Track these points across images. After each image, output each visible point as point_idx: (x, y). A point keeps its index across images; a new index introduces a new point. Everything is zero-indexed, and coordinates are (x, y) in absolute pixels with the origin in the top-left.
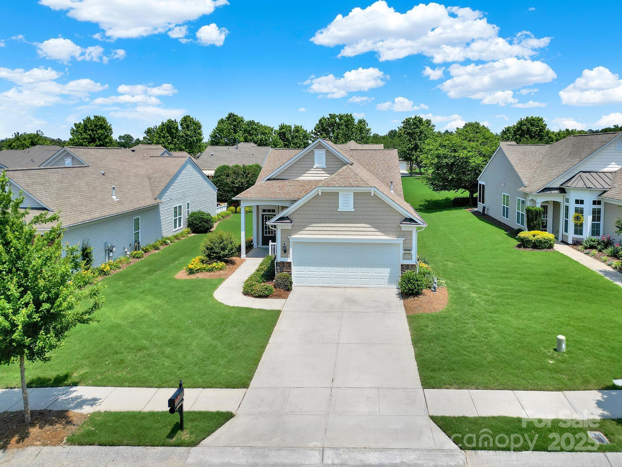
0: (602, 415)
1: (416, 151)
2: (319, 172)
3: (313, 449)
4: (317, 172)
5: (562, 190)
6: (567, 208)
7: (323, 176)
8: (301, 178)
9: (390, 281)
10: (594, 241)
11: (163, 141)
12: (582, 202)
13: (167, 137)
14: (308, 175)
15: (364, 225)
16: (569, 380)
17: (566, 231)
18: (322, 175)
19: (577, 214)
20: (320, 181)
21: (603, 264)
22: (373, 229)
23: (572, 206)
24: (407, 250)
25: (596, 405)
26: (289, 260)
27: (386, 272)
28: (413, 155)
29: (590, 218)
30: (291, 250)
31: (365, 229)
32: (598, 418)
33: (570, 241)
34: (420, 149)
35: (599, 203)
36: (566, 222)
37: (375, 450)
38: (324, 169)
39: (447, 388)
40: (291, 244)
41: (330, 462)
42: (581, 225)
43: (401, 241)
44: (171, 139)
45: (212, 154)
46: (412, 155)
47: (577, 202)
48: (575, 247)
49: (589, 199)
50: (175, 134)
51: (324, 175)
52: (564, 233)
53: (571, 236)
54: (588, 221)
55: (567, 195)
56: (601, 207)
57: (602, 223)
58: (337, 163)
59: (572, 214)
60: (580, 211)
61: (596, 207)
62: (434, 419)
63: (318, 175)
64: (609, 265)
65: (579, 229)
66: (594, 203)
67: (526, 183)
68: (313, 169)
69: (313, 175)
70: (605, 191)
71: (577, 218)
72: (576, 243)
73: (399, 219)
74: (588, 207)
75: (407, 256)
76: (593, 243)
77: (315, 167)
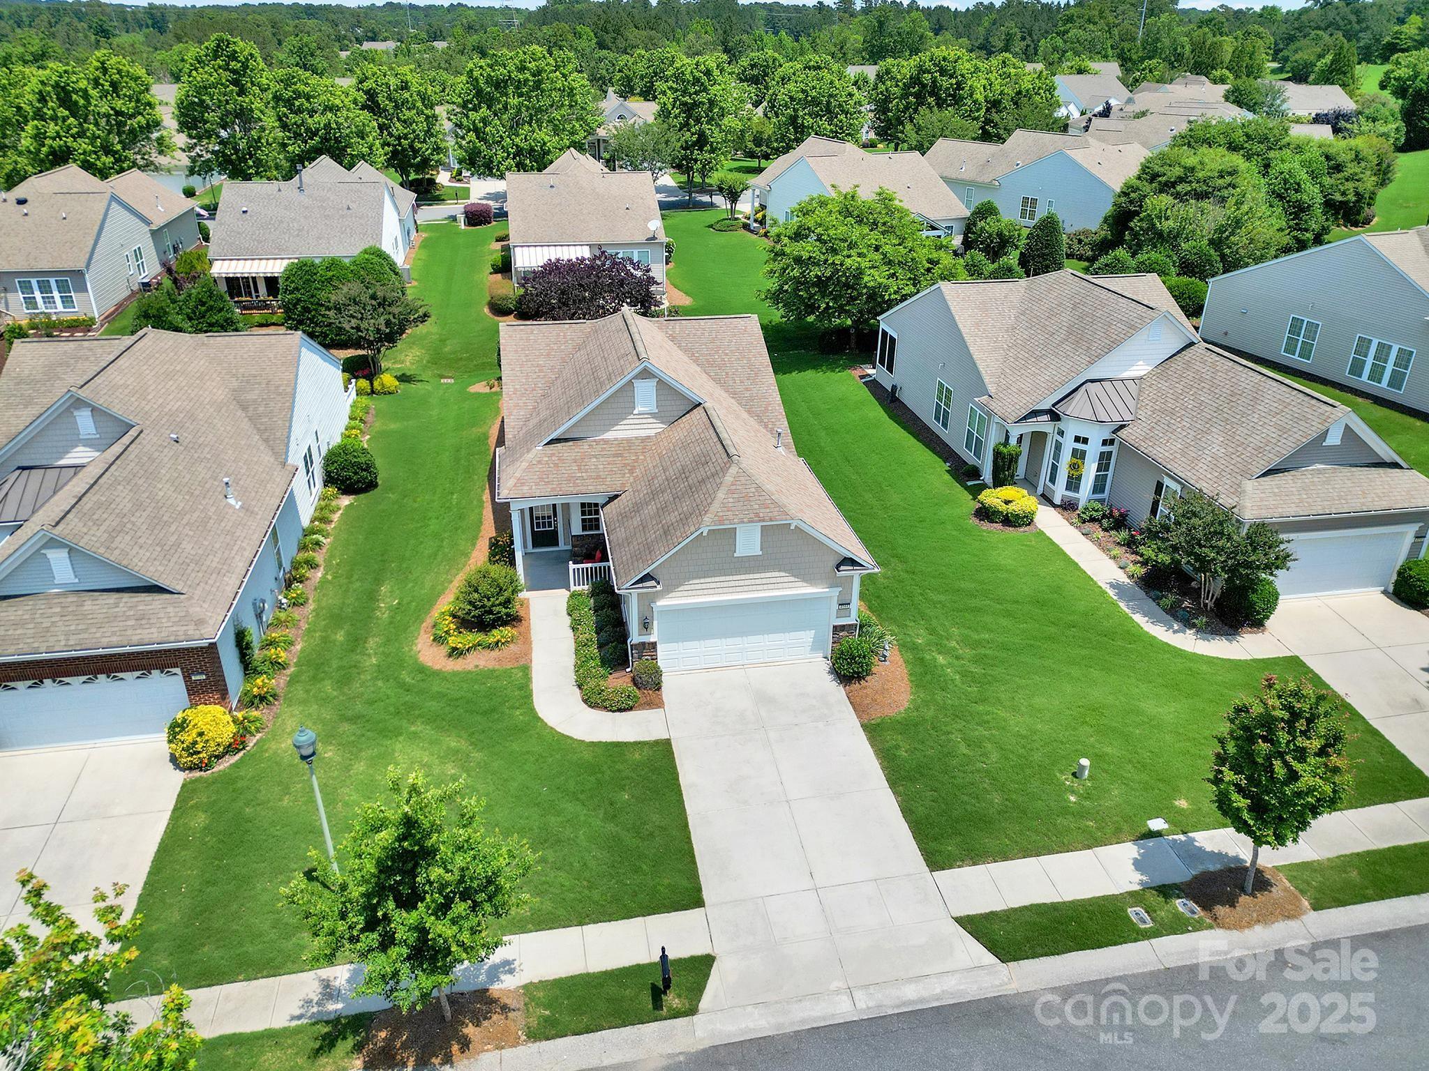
0: (1141, 882)
1: (701, 149)
2: (644, 421)
3: (838, 992)
4: (641, 421)
5: (1055, 417)
6: (1058, 447)
7: (653, 428)
8: (609, 435)
9: (814, 648)
10: (1096, 511)
11: (58, 133)
12: (1085, 441)
13: (64, 119)
14: (623, 427)
15: (777, 574)
16: (1098, 829)
17: (1053, 480)
18: (650, 426)
19: (1075, 460)
20: (649, 437)
21: (1112, 561)
22: (792, 579)
23: (1069, 445)
24: (844, 604)
25: (1133, 867)
26: (652, 639)
27: (808, 636)
28: (696, 160)
29: (1095, 466)
30: (655, 623)
31: (779, 580)
32: (1138, 888)
33: (1057, 501)
34: (711, 146)
35: (1112, 442)
36: (1054, 468)
37: (911, 980)
38: (653, 415)
39: (959, 867)
40: (655, 614)
41: (864, 1007)
42: (1079, 478)
43: (836, 592)
44: (76, 123)
45: (245, 209)
46: (692, 159)
47: (1077, 439)
48: (1065, 513)
49: (1096, 436)
50: (86, 108)
51: (654, 426)
52: (1050, 485)
53: (1060, 491)
54: (1090, 472)
55: (1061, 425)
56: (1114, 449)
57: (1110, 473)
58: (678, 403)
59: (1066, 458)
60: (1079, 455)
61: (1107, 449)
62: (959, 921)
63: (642, 426)
64: (1121, 568)
65: (1073, 483)
66: (1105, 443)
67: (992, 389)
68: (632, 416)
69: (633, 427)
70: (1122, 427)
71: (1074, 466)
72: (1067, 507)
73: (834, 561)
74: (1093, 450)
75: (842, 613)
76: (1095, 514)
77: (636, 412)
